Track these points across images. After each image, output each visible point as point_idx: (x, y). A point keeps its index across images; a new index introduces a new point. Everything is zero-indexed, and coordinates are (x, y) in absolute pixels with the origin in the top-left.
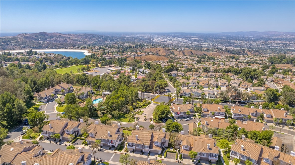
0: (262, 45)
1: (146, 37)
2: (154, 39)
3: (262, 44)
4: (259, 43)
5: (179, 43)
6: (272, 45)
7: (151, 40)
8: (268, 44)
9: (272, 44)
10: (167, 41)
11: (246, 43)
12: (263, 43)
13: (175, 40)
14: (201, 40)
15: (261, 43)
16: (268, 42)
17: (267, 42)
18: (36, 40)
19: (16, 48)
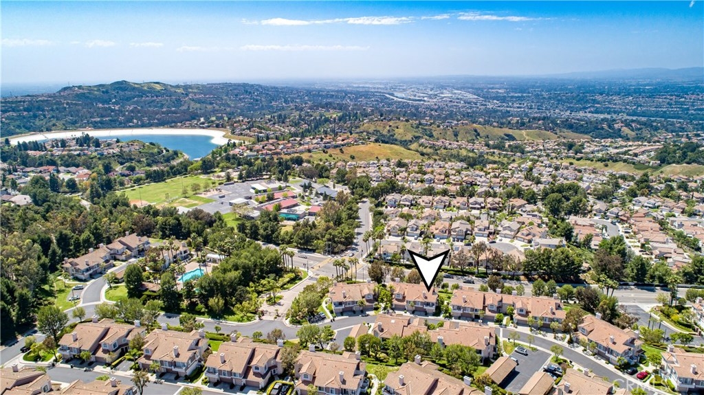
0: (668, 106)
1: (374, 88)
2: (392, 95)
3: (668, 103)
4: (661, 100)
5: (455, 104)
6: (693, 106)
7: (387, 96)
8: (683, 103)
9: (693, 102)
10: (425, 99)
11: (627, 100)
12: (671, 99)
13: (445, 97)
14: (512, 94)
15: (665, 100)
16: (685, 98)
17: (682, 97)
18: (104, 102)
19: (54, 125)
